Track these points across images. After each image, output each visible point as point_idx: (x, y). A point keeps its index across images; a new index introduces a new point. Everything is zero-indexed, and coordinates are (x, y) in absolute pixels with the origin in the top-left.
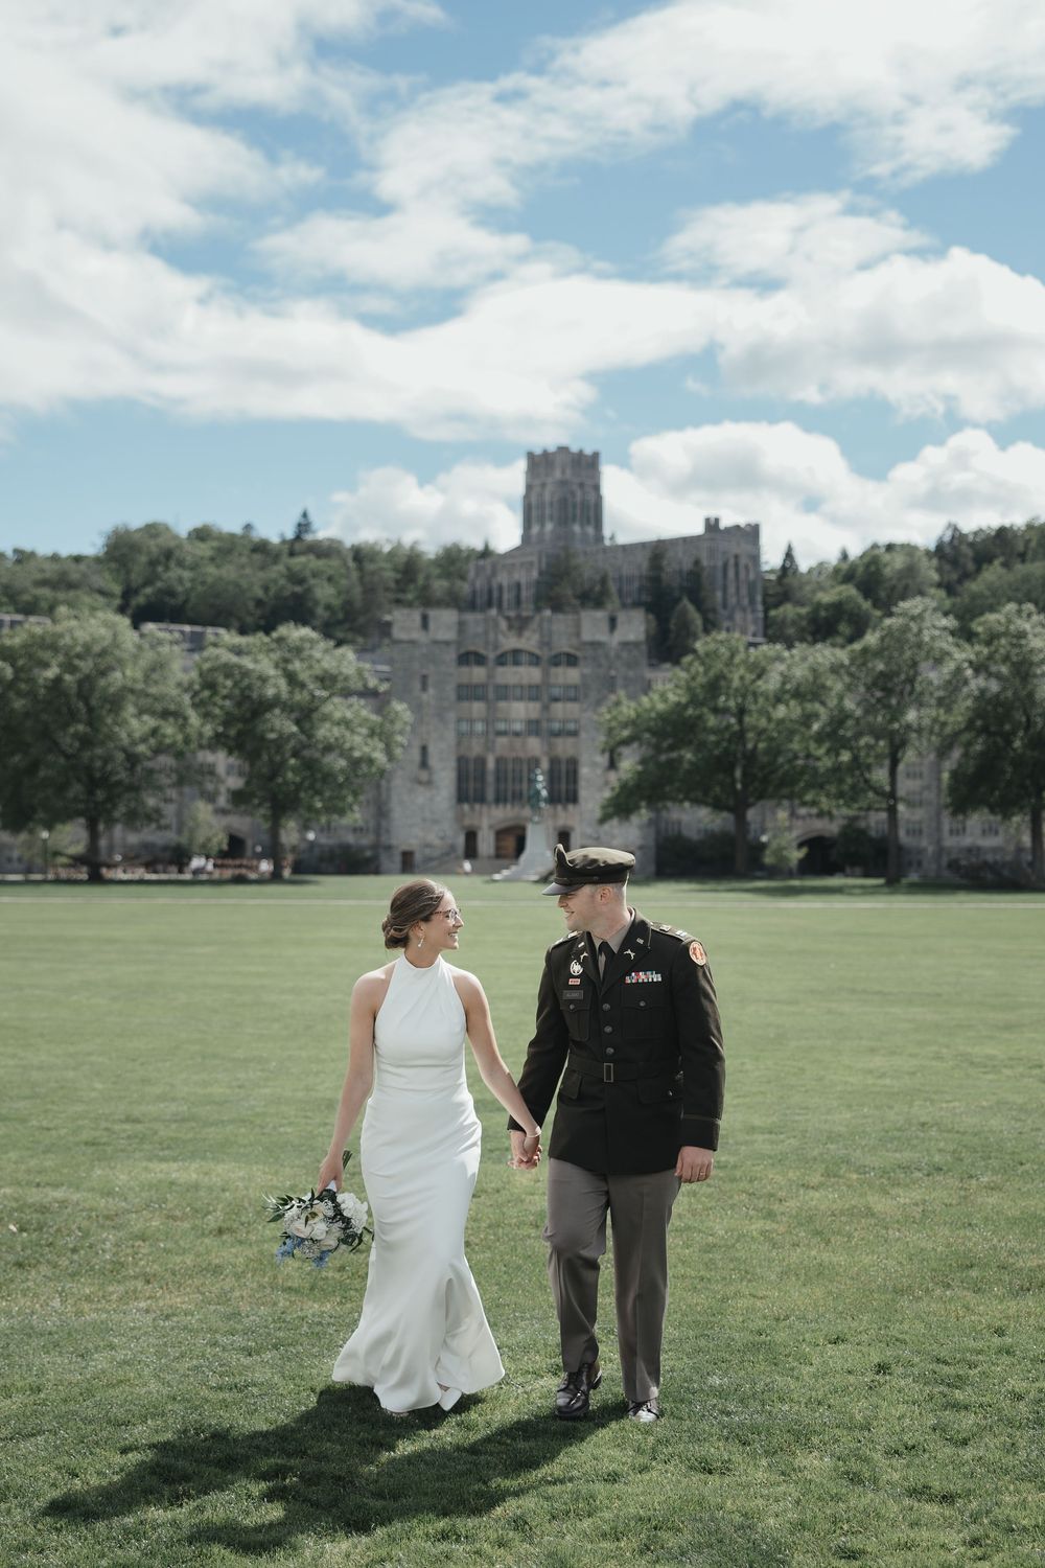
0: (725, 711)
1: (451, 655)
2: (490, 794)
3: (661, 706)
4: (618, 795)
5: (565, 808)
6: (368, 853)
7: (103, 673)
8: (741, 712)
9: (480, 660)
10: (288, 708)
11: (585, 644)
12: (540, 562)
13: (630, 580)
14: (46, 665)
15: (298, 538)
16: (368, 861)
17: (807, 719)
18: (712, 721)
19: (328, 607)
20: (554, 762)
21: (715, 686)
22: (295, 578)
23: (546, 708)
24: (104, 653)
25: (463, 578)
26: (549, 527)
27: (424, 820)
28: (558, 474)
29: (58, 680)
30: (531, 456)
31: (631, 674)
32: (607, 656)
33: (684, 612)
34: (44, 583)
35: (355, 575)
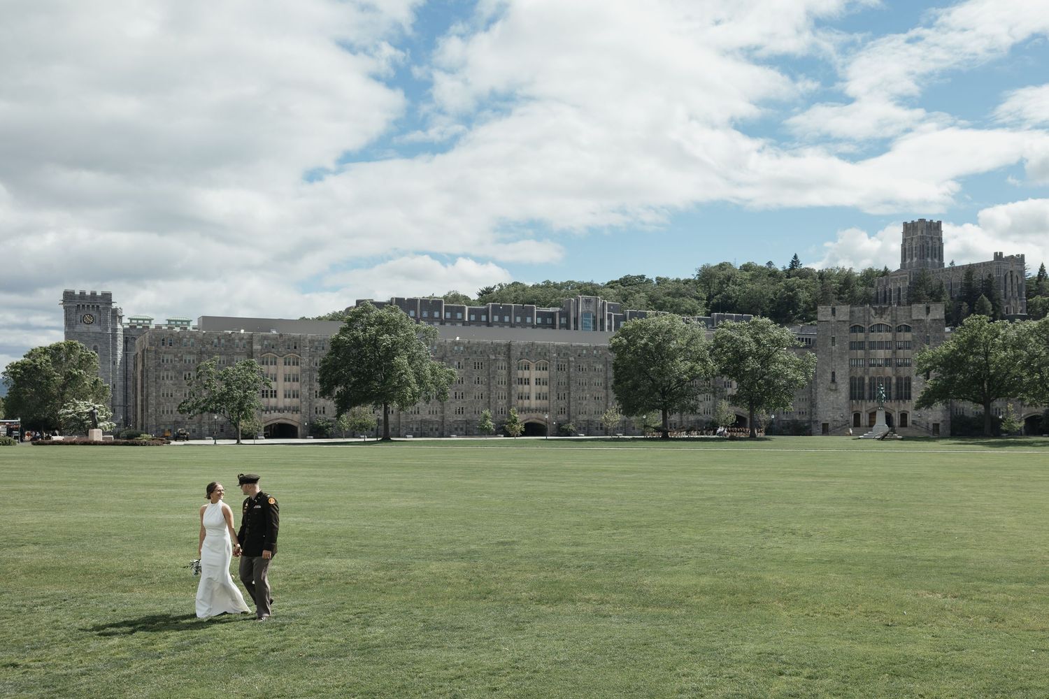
0: (978, 354)
1: (847, 327)
2: (867, 395)
3: (945, 352)
4: (924, 397)
5: (904, 402)
6: (806, 425)
7: (669, 341)
8: (987, 354)
9: (862, 330)
10: (756, 356)
11: (914, 320)
12: (910, 278)
13: (956, 285)
14: (642, 338)
15: (792, 268)
16: (807, 428)
17: (1017, 357)
18: (971, 358)
19: (805, 302)
20: (899, 379)
21: (972, 342)
22: (789, 288)
23: (895, 353)
24: (669, 331)
25: (872, 286)
26: (915, 259)
27: (833, 408)
28: (919, 233)
29: (646, 344)
30: (905, 224)
31: (937, 335)
32: (925, 327)
33: (982, 301)
34: (669, 294)
35: (819, 286)
